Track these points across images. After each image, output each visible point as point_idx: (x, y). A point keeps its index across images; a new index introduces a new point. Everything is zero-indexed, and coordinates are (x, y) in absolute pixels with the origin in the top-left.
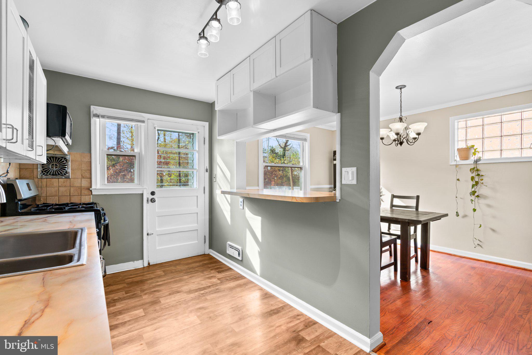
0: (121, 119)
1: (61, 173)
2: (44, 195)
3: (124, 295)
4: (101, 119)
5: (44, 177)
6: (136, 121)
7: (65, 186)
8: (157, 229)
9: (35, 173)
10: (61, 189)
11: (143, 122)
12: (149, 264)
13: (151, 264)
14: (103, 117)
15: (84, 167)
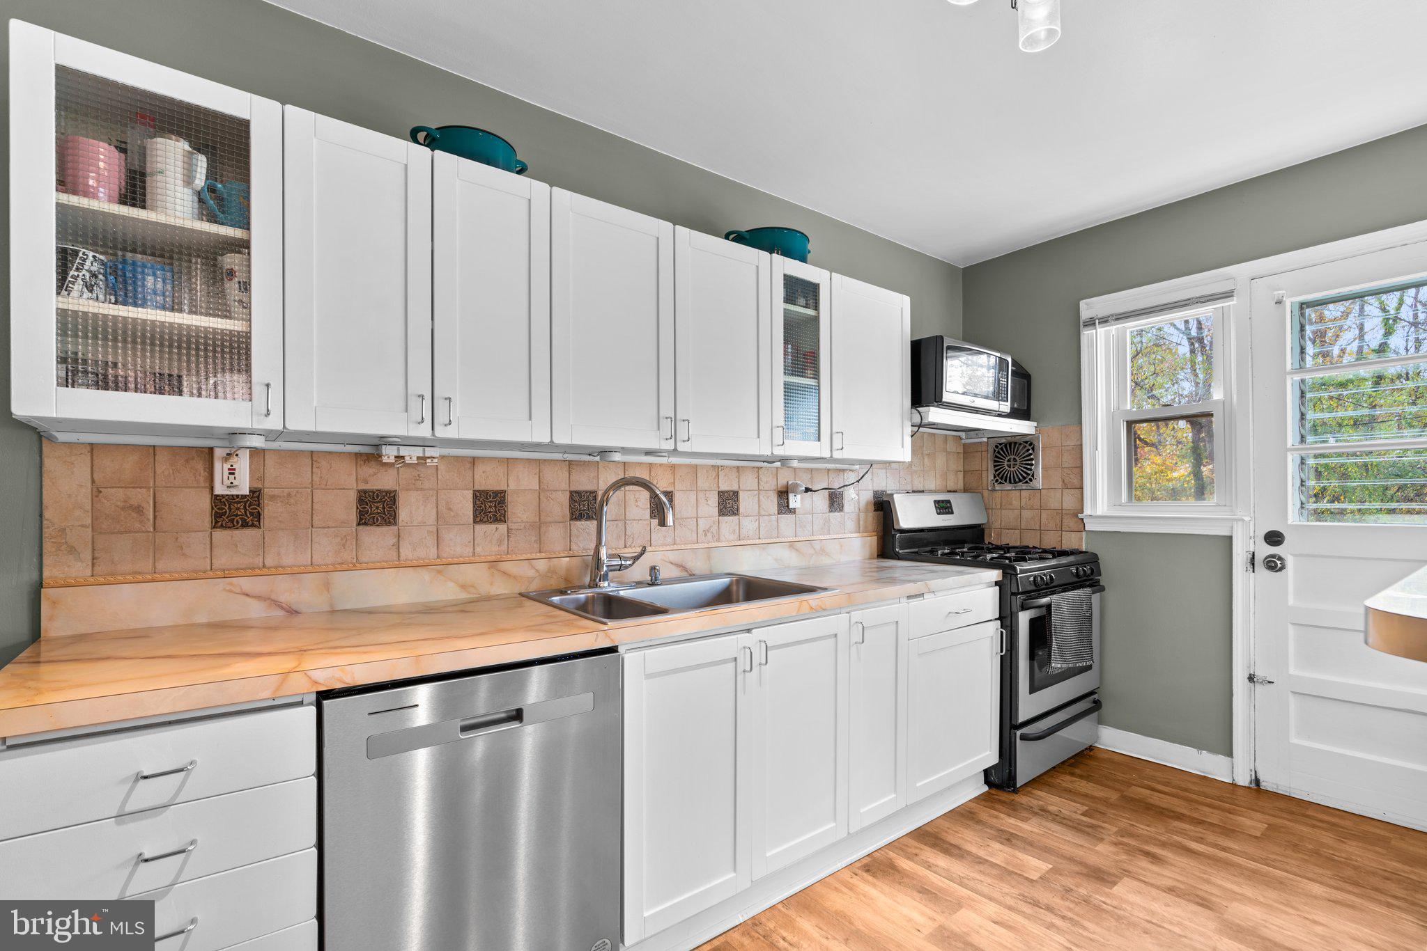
0: (1154, 312)
1: (1025, 478)
2: (997, 525)
3: (1075, 812)
4: (1098, 330)
5: (998, 487)
6: (1201, 302)
7: (1032, 508)
8: (1292, 670)
9: (984, 480)
10: (1027, 514)
11: (1229, 295)
12: (1257, 782)
13: (1264, 785)
14: (1104, 321)
15: (1068, 460)
